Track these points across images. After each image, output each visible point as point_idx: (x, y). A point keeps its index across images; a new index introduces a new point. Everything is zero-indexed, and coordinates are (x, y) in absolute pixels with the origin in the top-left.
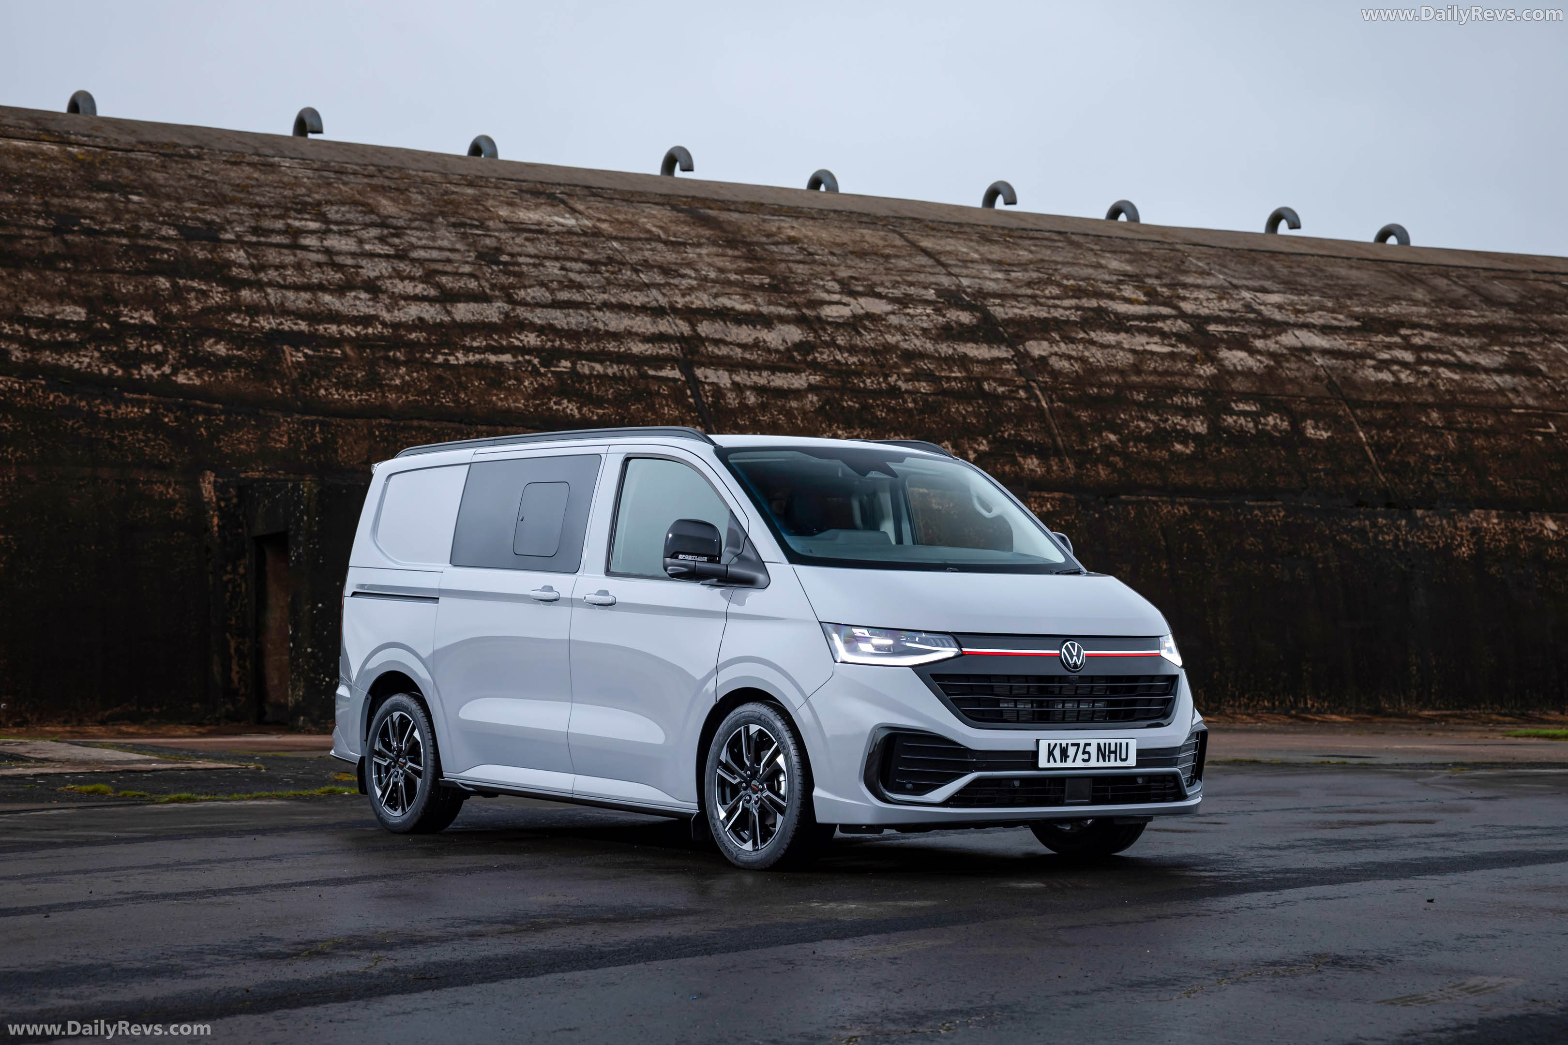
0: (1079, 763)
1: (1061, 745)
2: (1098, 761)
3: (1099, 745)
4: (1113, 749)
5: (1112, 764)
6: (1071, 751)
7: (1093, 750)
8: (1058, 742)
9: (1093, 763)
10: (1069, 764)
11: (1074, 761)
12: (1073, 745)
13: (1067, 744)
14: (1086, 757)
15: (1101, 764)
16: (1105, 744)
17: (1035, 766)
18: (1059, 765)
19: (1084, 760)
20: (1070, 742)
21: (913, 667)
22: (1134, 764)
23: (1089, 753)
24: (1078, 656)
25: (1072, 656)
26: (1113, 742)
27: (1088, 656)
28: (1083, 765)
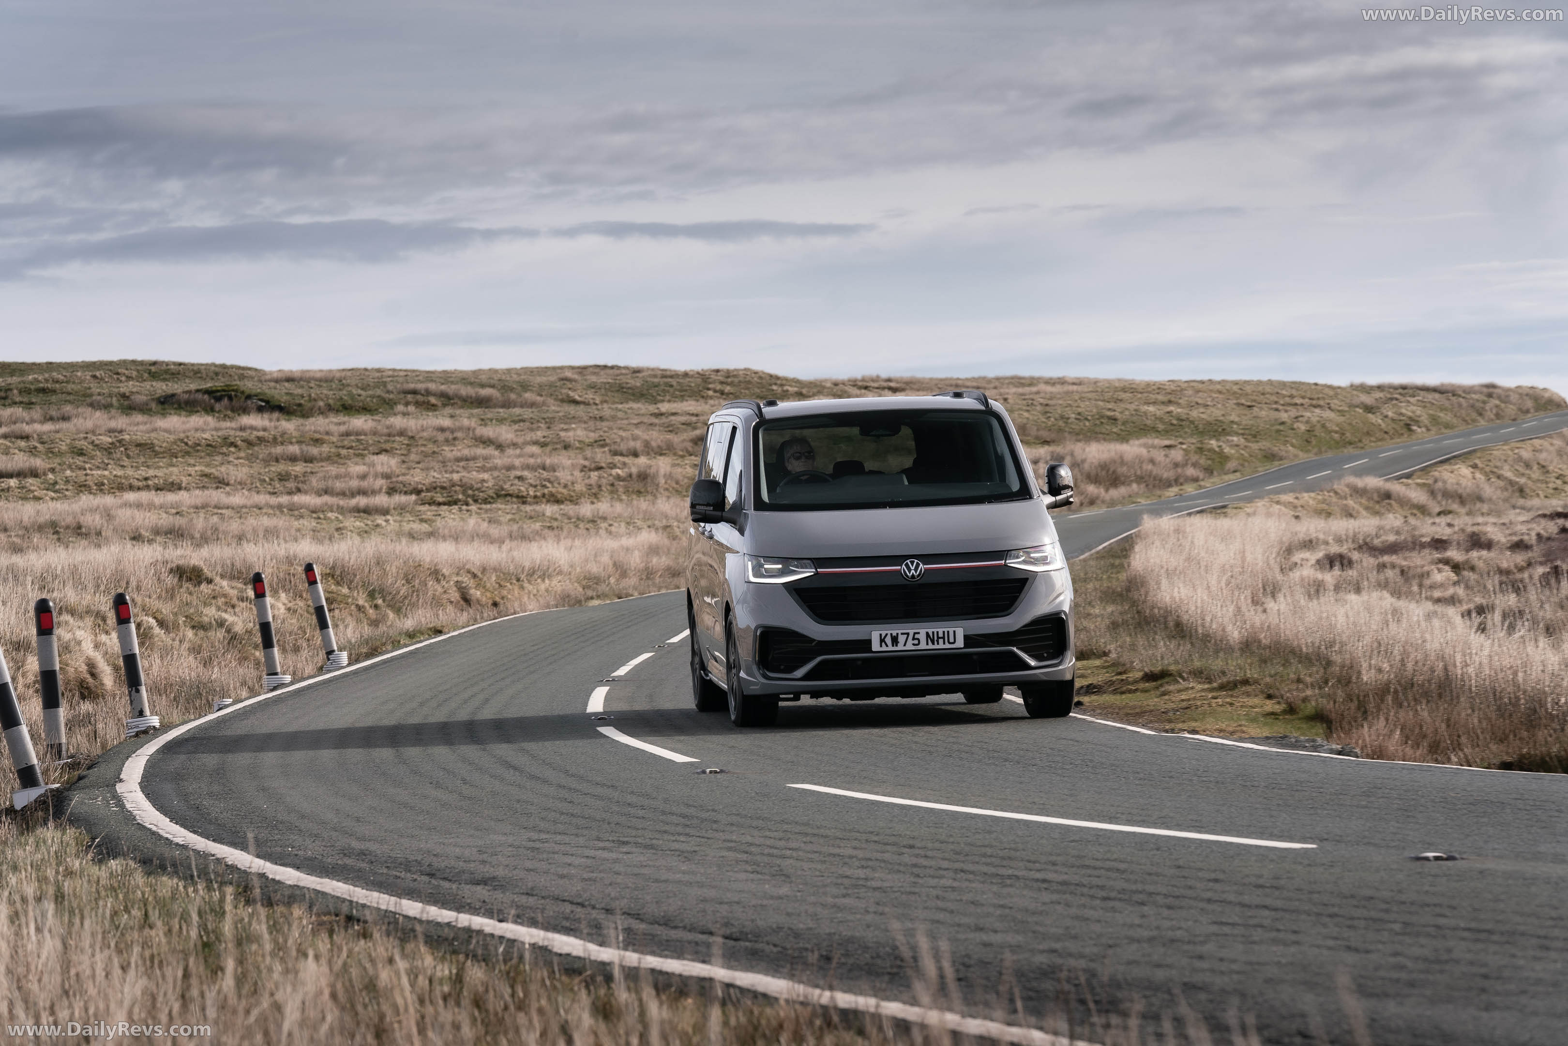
0: (910, 646)
1: (891, 634)
2: (927, 644)
3: (927, 633)
4: (941, 635)
5: (941, 646)
6: (902, 639)
7: (922, 637)
8: (889, 632)
9: (923, 646)
10: (900, 647)
11: (905, 645)
12: (902, 634)
13: (897, 634)
14: (916, 642)
15: (931, 646)
16: (933, 633)
17: (869, 650)
18: (890, 648)
19: (914, 645)
20: (900, 632)
21: (785, 585)
22: (962, 646)
23: (918, 640)
24: (916, 570)
25: (910, 570)
26: (941, 631)
27: (926, 570)
28: (914, 648)
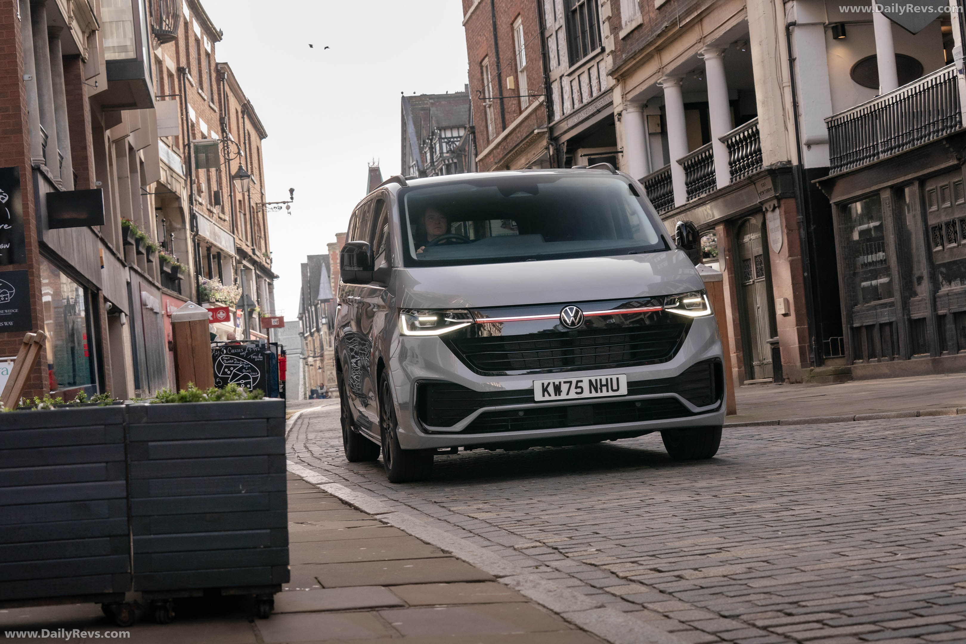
0: (573, 395)
1: (554, 383)
2: (591, 392)
3: (590, 381)
4: (604, 382)
5: (605, 393)
6: (564, 388)
7: (585, 385)
8: (551, 381)
9: (586, 394)
10: (563, 396)
11: (568, 394)
12: (565, 382)
13: (560, 383)
14: (579, 390)
15: (594, 394)
16: (596, 380)
17: (532, 400)
18: (553, 397)
19: (577, 393)
20: (562, 380)
21: (442, 337)
22: (626, 393)
23: (581, 388)
24: (576, 317)
25: (569, 317)
26: (603, 378)
27: (585, 316)
28: (577, 396)
